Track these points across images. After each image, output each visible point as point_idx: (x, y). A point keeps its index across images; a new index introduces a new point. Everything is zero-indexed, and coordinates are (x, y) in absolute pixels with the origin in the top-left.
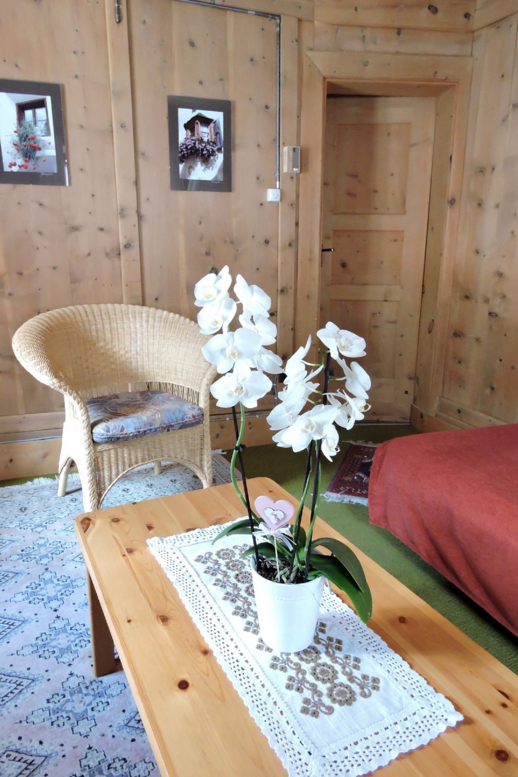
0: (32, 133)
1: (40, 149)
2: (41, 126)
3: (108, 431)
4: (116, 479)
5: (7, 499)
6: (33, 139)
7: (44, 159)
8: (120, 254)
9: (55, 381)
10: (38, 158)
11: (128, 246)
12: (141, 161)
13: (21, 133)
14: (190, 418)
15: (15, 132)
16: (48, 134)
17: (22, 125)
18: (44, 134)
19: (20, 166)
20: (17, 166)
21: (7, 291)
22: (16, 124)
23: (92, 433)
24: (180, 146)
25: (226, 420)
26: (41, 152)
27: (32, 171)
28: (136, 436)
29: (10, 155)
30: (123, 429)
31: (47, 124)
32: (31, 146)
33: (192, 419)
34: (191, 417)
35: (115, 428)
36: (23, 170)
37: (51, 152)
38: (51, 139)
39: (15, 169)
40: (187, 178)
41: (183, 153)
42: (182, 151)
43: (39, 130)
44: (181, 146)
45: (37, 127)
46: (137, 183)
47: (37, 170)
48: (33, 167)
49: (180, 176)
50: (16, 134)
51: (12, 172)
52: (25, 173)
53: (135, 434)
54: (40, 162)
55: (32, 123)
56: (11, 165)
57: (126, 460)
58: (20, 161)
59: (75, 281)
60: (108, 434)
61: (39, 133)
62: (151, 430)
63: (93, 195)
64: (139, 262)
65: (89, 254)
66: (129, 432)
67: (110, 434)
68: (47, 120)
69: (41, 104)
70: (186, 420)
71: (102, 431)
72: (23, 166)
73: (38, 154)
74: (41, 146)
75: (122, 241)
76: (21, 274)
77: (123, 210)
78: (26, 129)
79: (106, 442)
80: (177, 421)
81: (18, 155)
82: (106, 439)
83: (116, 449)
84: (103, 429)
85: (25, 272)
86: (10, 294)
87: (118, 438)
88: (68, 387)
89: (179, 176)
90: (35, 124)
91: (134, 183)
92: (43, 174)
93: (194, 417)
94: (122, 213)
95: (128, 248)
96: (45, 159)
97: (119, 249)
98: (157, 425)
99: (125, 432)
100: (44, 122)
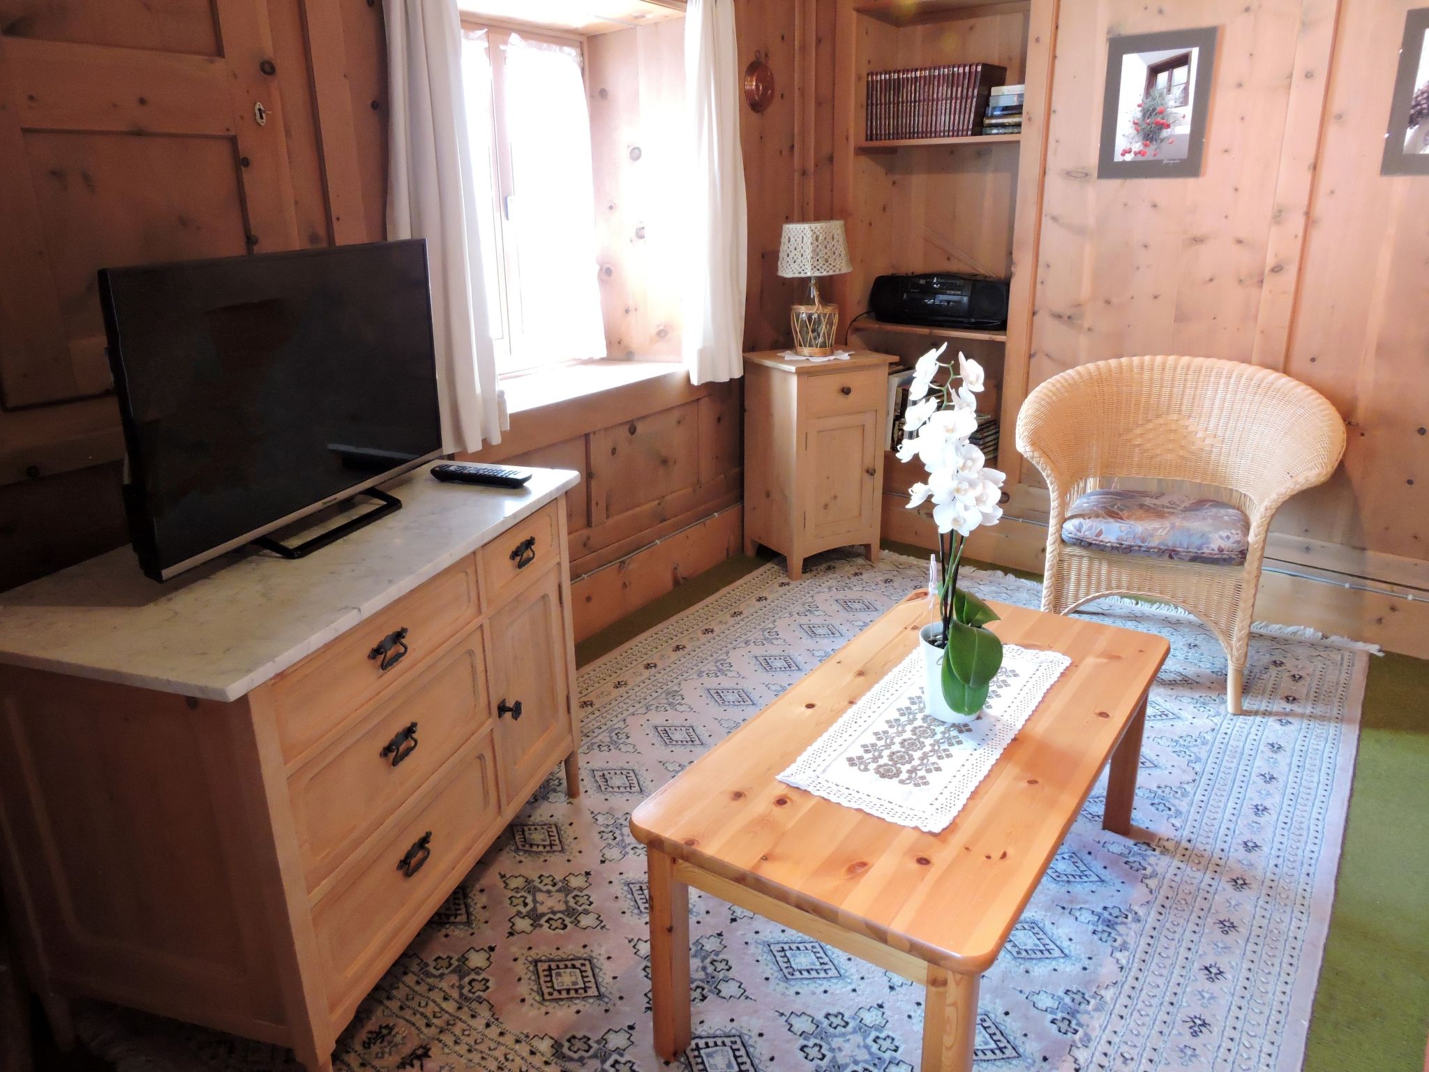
0: (1162, 105)
1: (1168, 126)
2: (1177, 92)
3: (1079, 531)
4: (1084, 599)
5: (1008, 592)
6: (1161, 112)
7: (1170, 141)
8: (1262, 282)
9: (1028, 448)
10: (1162, 140)
11: (1277, 269)
12: (1332, 130)
13: (1146, 106)
14: (1213, 550)
15: (1139, 106)
16: (1184, 102)
17: (1150, 95)
18: (1178, 104)
19: (1136, 154)
20: (1132, 153)
21: (1086, 325)
22: (1142, 96)
23: (1062, 527)
24: (1415, 96)
25: (1406, 598)
26: (1169, 130)
27: (1151, 158)
28: (1117, 548)
29: (1126, 139)
30: (1100, 533)
31: (1186, 90)
32: (1157, 123)
33: (1216, 551)
34: (1216, 549)
35: (1090, 528)
36: (1140, 158)
37: (1183, 128)
38: (1188, 111)
39: (1129, 158)
40: (1417, 152)
41: (1419, 107)
42: (1418, 104)
43: (1171, 101)
44: (1417, 97)
45: (1171, 96)
46: (1315, 167)
47: (1159, 157)
48: (1153, 153)
49: (1405, 149)
50: (1140, 109)
51: (1124, 162)
52: (1142, 162)
53: (1115, 545)
54: (1165, 145)
55: (1165, 91)
56: (1124, 153)
57: (1103, 578)
58: (1137, 146)
59: (1181, 317)
60: (1078, 534)
61: (1172, 103)
62: (1140, 547)
63: (1236, 190)
64: (1291, 297)
65: (1211, 280)
66: (1107, 540)
67: (1080, 535)
68: (1188, 83)
69: (1183, 61)
70: (1205, 550)
71: (1072, 529)
72: (1139, 153)
73: (1165, 133)
74: (1171, 121)
75: (1270, 262)
76: (1108, 302)
77: (1280, 211)
78: (1154, 99)
79: (1074, 544)
80: (1187, 548)
81: (1137, 139)
82: (1074, 540)
83: (1090, 559)
84: (1074, 526)
85: (1115, 300)
86: (1089, 329)
87: (1090, 544)
88: (1042, 459)
89: (1402, 150)
90: (1169, 91)
91: (1309, 168)
92: (1165, 162)
93: (1221, 550)
94: (1278, 216)
95: (1277, 272)
96: (1172, 140)
97: (1262, 274)
98: (1154, 543)
99: (1101, 538)
100: (1182, 87)
